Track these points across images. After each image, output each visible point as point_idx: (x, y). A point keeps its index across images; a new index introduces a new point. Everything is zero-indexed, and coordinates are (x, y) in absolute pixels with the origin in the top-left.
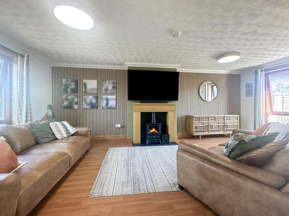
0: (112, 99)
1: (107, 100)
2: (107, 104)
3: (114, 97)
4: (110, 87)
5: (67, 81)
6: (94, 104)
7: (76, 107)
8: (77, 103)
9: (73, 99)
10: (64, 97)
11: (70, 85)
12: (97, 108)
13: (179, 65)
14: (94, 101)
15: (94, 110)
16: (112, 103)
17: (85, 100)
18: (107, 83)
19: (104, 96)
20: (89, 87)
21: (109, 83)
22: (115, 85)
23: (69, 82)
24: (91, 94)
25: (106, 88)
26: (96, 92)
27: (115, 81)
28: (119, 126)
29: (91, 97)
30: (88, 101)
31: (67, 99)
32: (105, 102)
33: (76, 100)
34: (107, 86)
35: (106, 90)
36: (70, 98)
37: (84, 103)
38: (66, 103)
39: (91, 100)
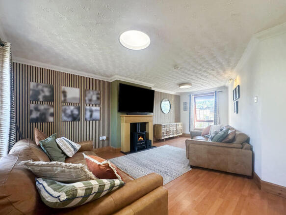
0: (96, 110)
1: (91, 111)
2: (91, 116)
3: (98, 108)
4: (94, 98)
5: (37, 85)
6: (75, 116)
7: (51, 119)
8: (52, 115)
9: (47, 110)
10: (32, 106)
11: (43, 91)
12: (79, 120)
13: (153, 85)
14: (76, 112)
15: (76, 123)
16: (96, 115)
17: (64, 111)
18: (91, 93)
19: (88, 107)
20: (69, 96)
21: (94, 94)
22: (99, 96)
23: (40, 87)
24: (72, 104)
25: (90, 98)
26: (78, 102)
27: (100, 92)
28: (105, 138)
29: (72, 108)
30: (69, 112)
31: (37, 109)
32: (88, 114)
33: (52, 110)
34: (92, 96)
35: (90, 100)
36: (42, 107)
37: (62, 115)
38: (35, 115)
39: (72, 112)
